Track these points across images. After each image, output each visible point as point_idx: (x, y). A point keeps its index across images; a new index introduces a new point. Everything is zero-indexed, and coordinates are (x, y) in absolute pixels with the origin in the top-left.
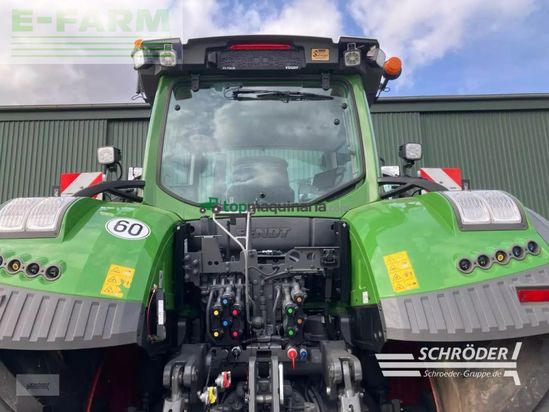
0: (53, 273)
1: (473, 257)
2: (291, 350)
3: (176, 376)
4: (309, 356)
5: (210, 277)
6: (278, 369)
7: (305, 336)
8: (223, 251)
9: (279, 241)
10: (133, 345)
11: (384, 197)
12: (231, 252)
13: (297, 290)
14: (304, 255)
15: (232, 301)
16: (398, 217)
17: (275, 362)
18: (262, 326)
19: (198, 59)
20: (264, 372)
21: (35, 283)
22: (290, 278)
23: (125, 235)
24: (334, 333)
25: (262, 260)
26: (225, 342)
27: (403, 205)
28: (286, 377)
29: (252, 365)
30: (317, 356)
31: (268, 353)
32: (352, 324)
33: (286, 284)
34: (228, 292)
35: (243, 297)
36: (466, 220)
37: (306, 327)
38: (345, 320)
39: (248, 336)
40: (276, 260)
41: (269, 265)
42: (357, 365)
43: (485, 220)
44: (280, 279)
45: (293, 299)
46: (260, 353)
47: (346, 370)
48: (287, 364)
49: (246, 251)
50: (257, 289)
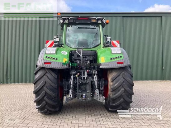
0: (57, 59)
1: (115, 57)
2: (88, 70)
3: (72, 73)
4: (90, 71)
5: (75, 60)
6: (86, 73)
7: (90, 68)
8: (77, 56)
9: (86, 54)
10: (68, 69)
11: (103, 47)
12: (79, 56)
13: (89, 62)
14: (90, 57)
15: (79, 63)
16: (105, 51)
17: (85, 72)
18: (83, 67)
19: (72, 21)
20: (84, 74)
21: (55, 60)
22: (88, 60)
23: (64, 54)
24: (94, 68)
25: (83, 58)
26: (78, 69)
27: (107, 49)
28: (87, 74)
29: (82, 72)
30: (91, 72)
31: (84, 71)
32: (97, 67)
33: (87, 61)
34: (79, 62)
35: (81, 63)
36: (113, 53)
37: (90, 67)
38: (96, 67)
39: (81, 69)
40: (85, 57)
41: (84, 58)
42: (97, 72)
43: (116, 53)
44: (86, 61)
45: (88, 63)
46: (83, 71)
47: (95, 73)
48: (87, 73)
49: (81, 56)
50: (83, 62)
